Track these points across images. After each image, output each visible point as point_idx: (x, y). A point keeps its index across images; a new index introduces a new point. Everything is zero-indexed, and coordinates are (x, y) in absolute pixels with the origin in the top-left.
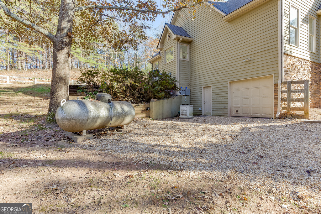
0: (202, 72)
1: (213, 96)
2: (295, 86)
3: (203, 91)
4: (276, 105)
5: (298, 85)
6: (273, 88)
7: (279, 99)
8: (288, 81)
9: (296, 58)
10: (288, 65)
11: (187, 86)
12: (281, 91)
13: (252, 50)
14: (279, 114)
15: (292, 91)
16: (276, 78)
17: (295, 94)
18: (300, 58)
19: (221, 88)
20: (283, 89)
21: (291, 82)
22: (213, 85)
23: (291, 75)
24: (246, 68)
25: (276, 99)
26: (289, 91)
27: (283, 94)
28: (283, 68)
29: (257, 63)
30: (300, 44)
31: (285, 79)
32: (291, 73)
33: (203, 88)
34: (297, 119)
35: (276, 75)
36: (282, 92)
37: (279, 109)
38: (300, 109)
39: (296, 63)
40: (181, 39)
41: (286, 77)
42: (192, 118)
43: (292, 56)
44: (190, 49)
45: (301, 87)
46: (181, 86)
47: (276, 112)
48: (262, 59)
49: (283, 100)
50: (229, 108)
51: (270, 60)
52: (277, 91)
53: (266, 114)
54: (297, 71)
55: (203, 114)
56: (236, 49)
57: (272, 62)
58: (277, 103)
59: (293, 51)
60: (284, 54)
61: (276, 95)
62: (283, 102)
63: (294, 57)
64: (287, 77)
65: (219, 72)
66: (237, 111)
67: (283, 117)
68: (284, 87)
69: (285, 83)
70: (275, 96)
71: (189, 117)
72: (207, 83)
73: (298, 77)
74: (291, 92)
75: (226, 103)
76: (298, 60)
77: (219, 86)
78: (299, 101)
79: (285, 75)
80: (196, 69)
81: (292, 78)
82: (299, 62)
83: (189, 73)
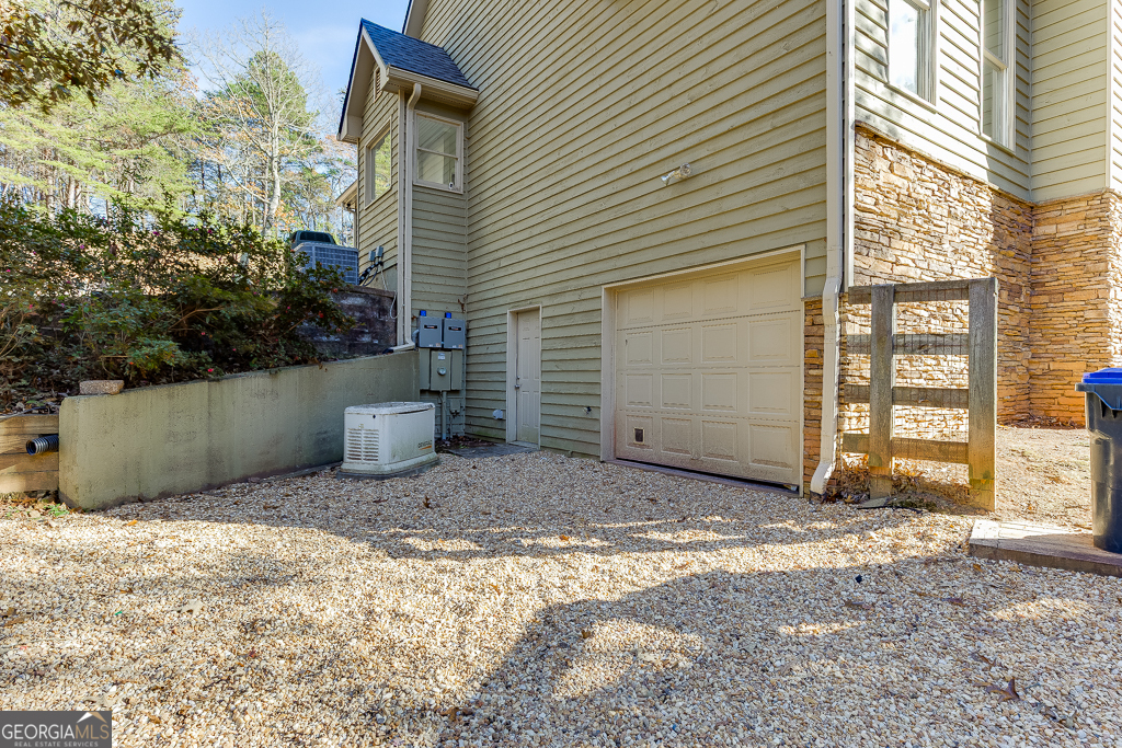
0: (508, 241)
1: (548, 356)
2: (917, 312)
3: (509, 328)
4: (813, 420)
5: (933, 305)
6: (800, 321)
7: (830, 390)
8: (882, 282)
9: (924, 163)
10: (881, 197)
11: (451, 308)
12: (841, 343)
13: (703, 121)
14: (828, 475)
15: (901, 341)
16: (814, 270)
17: (915, 356)
18: (942, 167)
19: (577, 317)
20: (853, 329)
21: (895, 292)
22: (546, 302)
23: (898, 253)
24: (676, 217)
25: (814, 383)
26: (883, 343)
27: (850, 356)
28: (851, 211)
29: (727, 189)
30: (940, 91)
31: (859, 272)
32: (896, 243)
33: (509, 318)
34: (928, 518)
35: (814, 251)
36: (844, 346)
37: (829, 444)
38: (944, 451)
39: (922, 191)
40: (417, 88)
41: (867, 260)
42: (401, 476)
43: (900, 148)
44: (468, 139)
45: (945, 319)
46: (424, 306)
47: (812, 460)
48: (746, 166)
49: (848, 394)
50: (604, 416)
51: (783, 165)
52: (818, 340)
53: (767, 462)
54: (927, 233)
55: (510, 435)
56: (636, 122)
57: (795, 179)
58: (819, 406)
59: (905, 120)
60: (858, 127)
61: (814, 363)
62: (853, 406)
63: (909, 152)
64: (870, 261)
65: (567, 242)
66: (639, 436)
67: (848, 491)
68: (857, 319)
69: (860, 295)
70: (809, 366)
71: (387, 469)
72: (524, 296)
73: (934, 266)
74: (894, 348)
75: (593, 390)
76: (931, 174)
77: (567, 310)
78: (938, 403)
79: (865, 251)
80: (488, 230)
81: (898, 270)
82: (935, 187)
83: (466, 249)
